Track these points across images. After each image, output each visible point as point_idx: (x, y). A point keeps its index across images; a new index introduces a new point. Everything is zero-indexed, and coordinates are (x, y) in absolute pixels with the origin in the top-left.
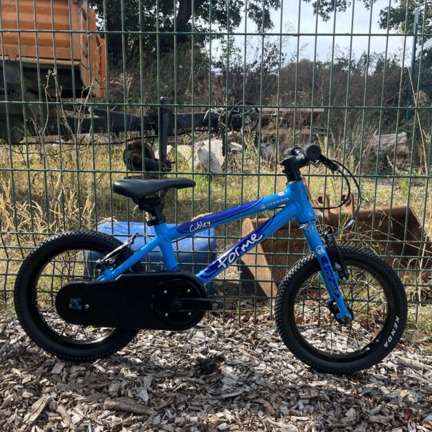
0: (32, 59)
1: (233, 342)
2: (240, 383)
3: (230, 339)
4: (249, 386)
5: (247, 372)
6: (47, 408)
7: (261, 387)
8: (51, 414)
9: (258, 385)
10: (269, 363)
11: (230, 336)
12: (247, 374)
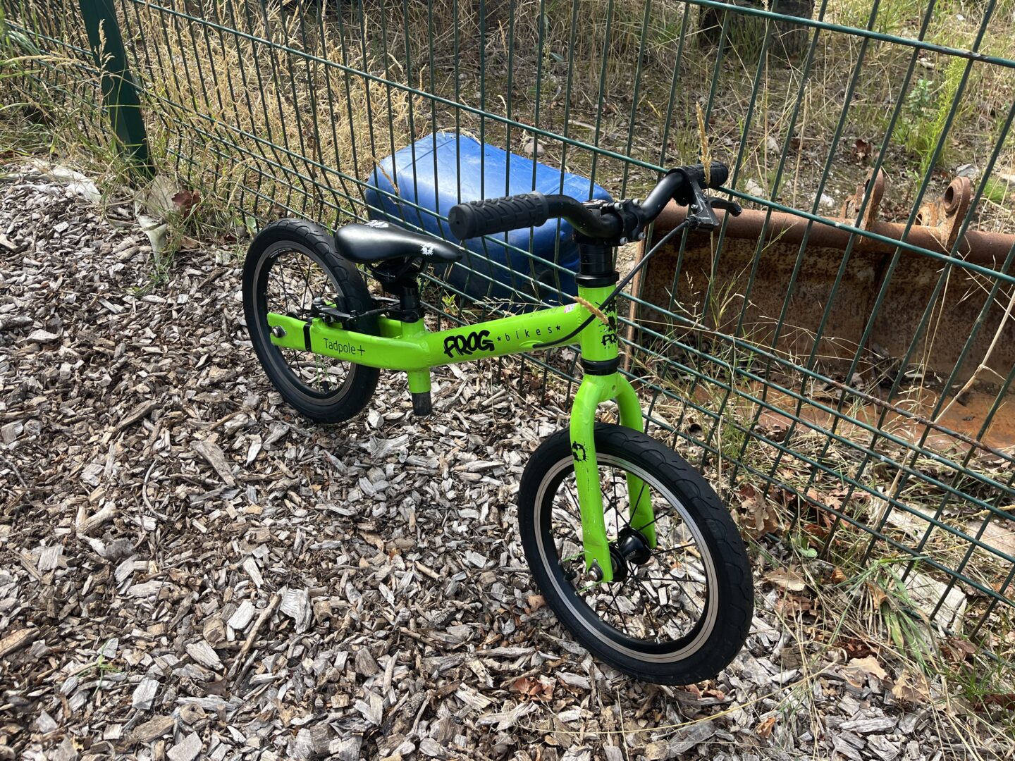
6: (148, 415)
8: (147, 424)
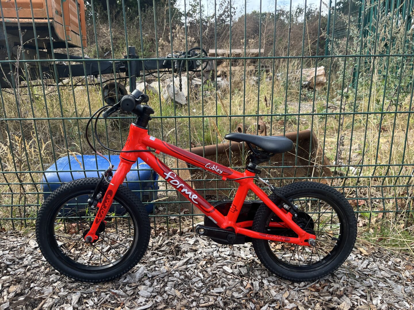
0: (13, 19)
1: (158, 254)
2: (154, 294)
3: (156, 252)
4: (161, 296)
5: (161, 283)
7: (171, 297)
9: (169, 295)
10: (183, 273)
11: (157, 249)
12: (162, 285)
